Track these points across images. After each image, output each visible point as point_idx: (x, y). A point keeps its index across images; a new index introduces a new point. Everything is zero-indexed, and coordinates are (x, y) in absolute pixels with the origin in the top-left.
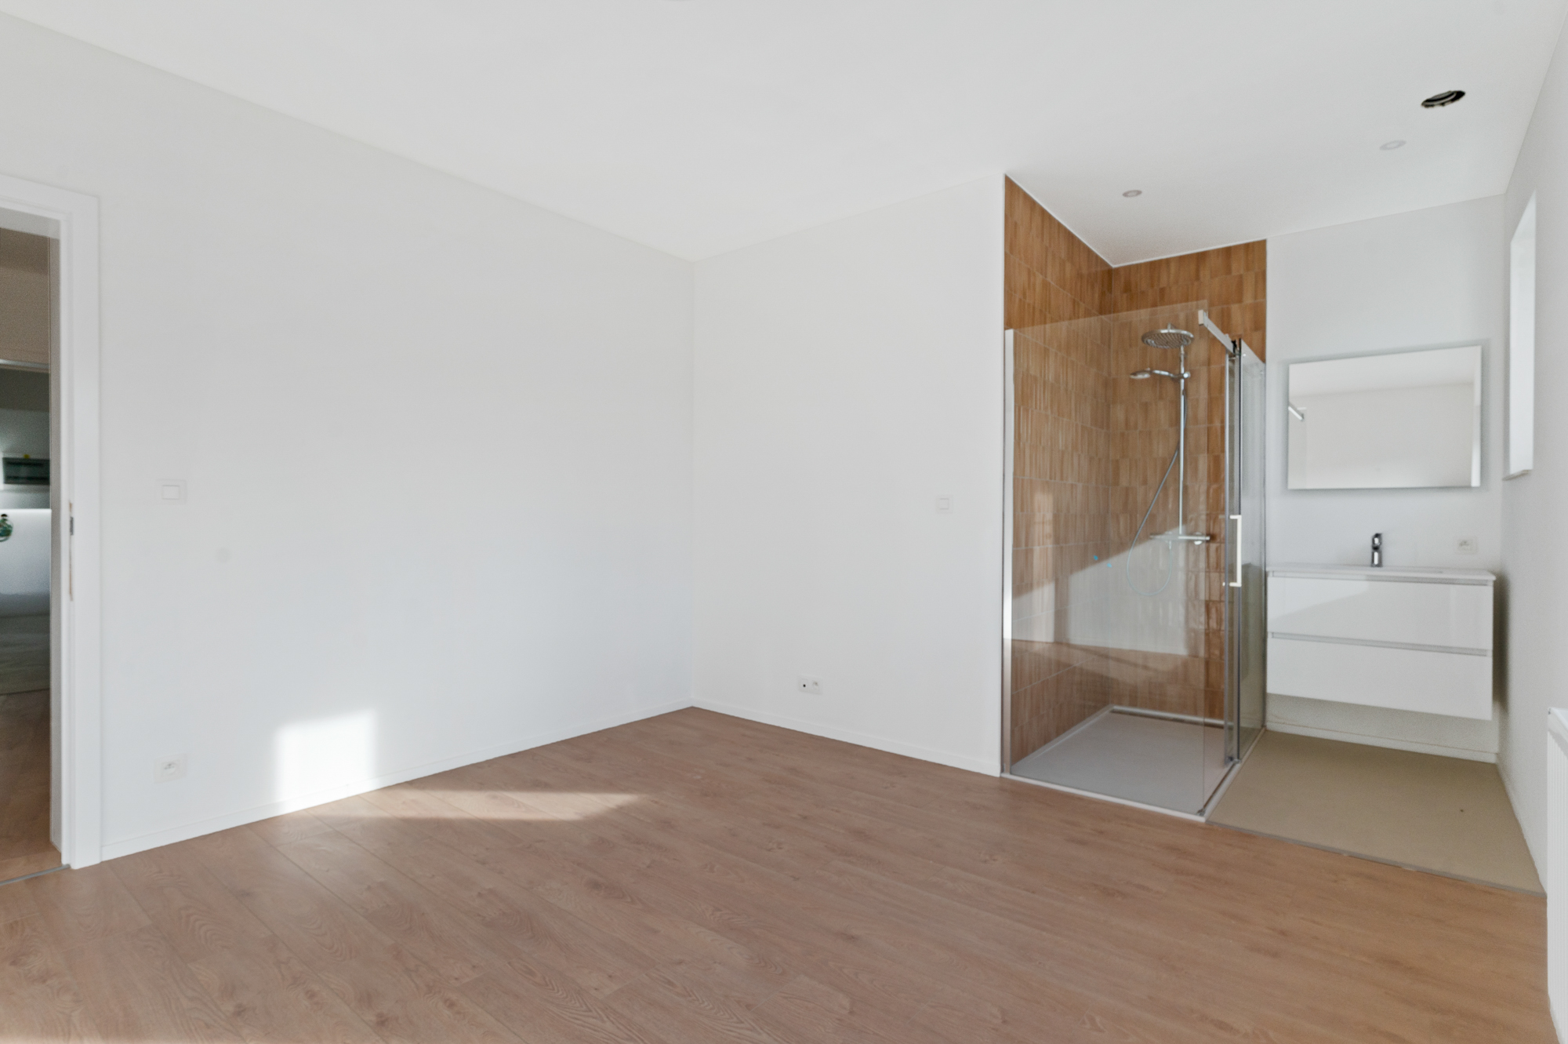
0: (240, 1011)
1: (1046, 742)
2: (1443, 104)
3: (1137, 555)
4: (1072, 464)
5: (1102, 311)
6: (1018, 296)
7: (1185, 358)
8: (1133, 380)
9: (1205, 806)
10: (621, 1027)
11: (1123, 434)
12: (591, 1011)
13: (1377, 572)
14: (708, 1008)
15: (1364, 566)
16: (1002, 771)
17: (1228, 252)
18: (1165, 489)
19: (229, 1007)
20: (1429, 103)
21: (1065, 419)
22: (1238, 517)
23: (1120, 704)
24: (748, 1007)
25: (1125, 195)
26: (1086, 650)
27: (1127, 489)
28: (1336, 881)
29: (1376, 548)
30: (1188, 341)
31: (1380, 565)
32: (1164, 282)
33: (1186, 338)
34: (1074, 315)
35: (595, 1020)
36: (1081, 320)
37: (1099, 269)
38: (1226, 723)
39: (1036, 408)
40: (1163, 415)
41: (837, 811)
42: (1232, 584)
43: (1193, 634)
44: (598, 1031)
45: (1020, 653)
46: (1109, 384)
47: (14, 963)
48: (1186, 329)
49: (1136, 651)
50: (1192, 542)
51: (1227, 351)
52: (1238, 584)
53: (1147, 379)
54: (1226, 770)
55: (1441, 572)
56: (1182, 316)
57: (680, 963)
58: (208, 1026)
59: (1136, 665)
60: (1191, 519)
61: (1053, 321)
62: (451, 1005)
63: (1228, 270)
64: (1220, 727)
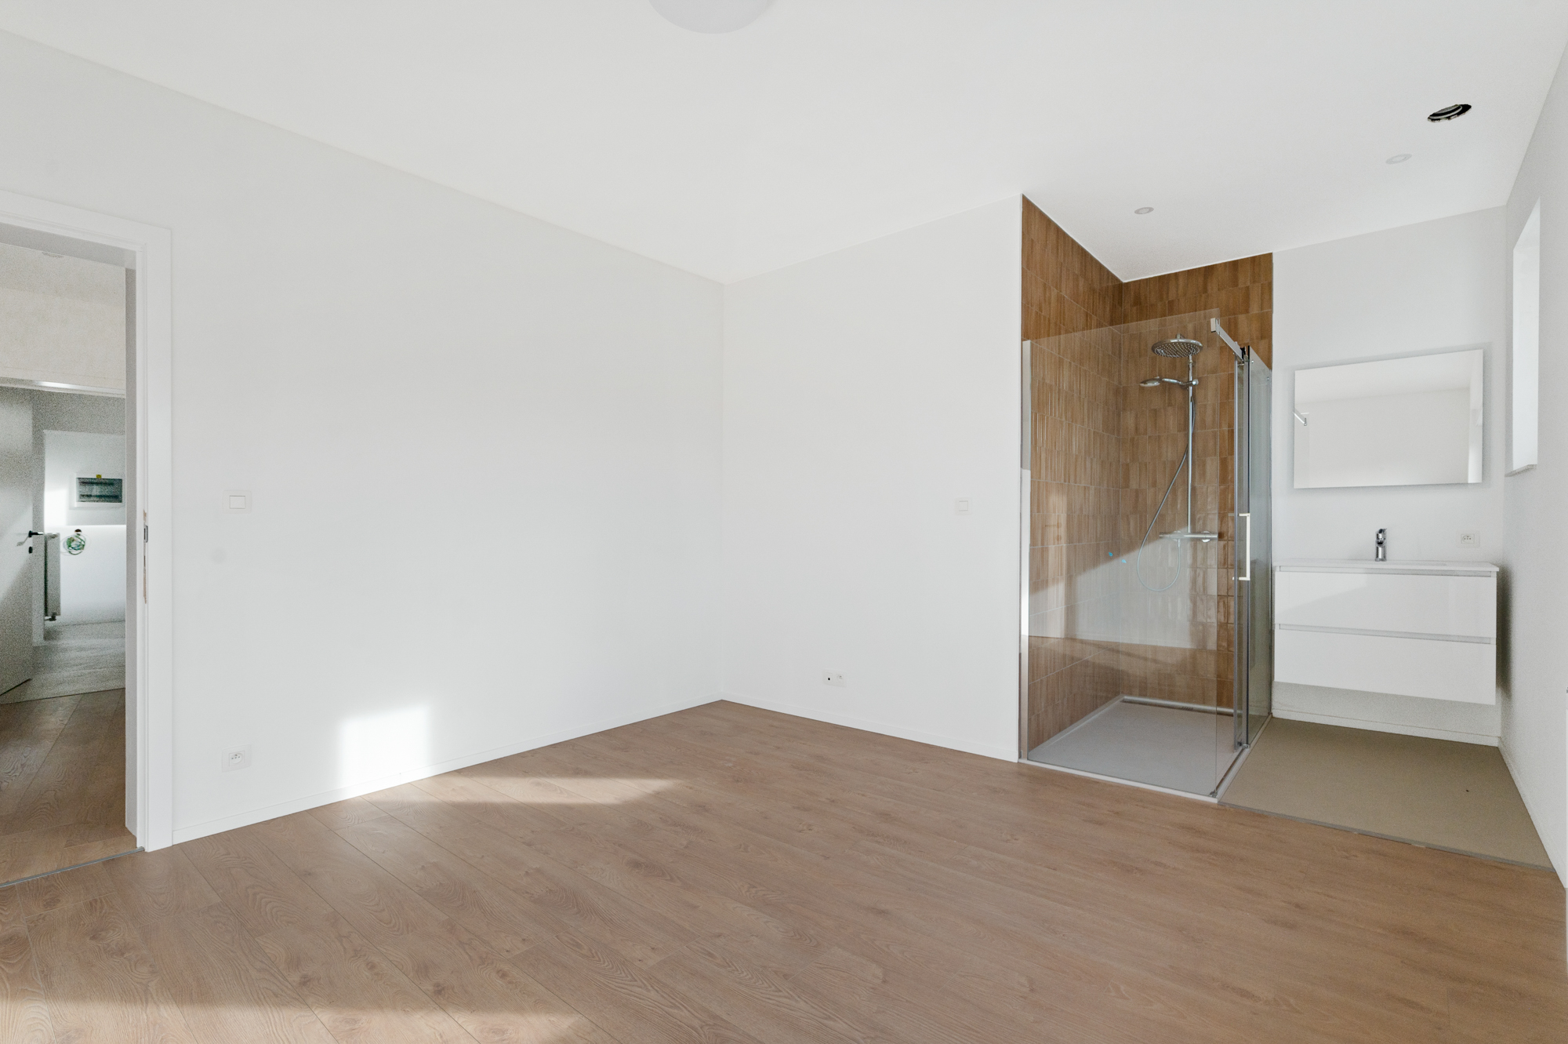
0: (305, 981)
1: (1060, 730)
2: (1449, 118)
3: (1147, 555)
4: (1085, 468)
5: (1112, 323)
6: (1035, 309)
7: (1193, 366)
8: (1143, 388)
9: (1218, 787)
10: (665, 995)
11: (1132, 440)
12: (636, 981)
13: (1381, 565)
14: (747, 977)
15: (1370, 560)
16: (1020, 757)
17: (1235, 264)
18: (1174, 491)
19: (295, 978)
20: (1435, 117)
21: (1078, 425)
22: (1248, 515)
23: (1131, 694)
24: (786, 976)
25: (1137, 212)
26: (1098, 645)
27: (1137, 491)
28: (1347, 857)
29: (1380, 543)
30: (1197, 350)
31: (1384, 559)
32: (1172, 296)
33: (1195, 346)
34: (1087, 326)
35: (640, 989)
36: (1094, 331)
37: (1110, 284)
38: (1235, 711)
39: (1051, 415)
40: (1171, 420)
41: (863, 795)
42: (1241, 579)
43: (1201, 627)
44: (643, 999)
45: (1036, 647)
46: (1120, 393)
47: (94, 938)
48: (1194, 339)
49: (1146, 646)
50: (1200, 539)
51: (1236, 357)
52: (1248, 578)
53: (1156, 387)
54: (1236, 754)
55: (1445, 565)
56: (1190, 327)
57: (719, 936)
58: (276, 996)
59: (1146, 659)
60: (1199, 519)
61: (1067, 332)
62: (503, 975)
63: (1235, 283)
64: (1230, 715)
